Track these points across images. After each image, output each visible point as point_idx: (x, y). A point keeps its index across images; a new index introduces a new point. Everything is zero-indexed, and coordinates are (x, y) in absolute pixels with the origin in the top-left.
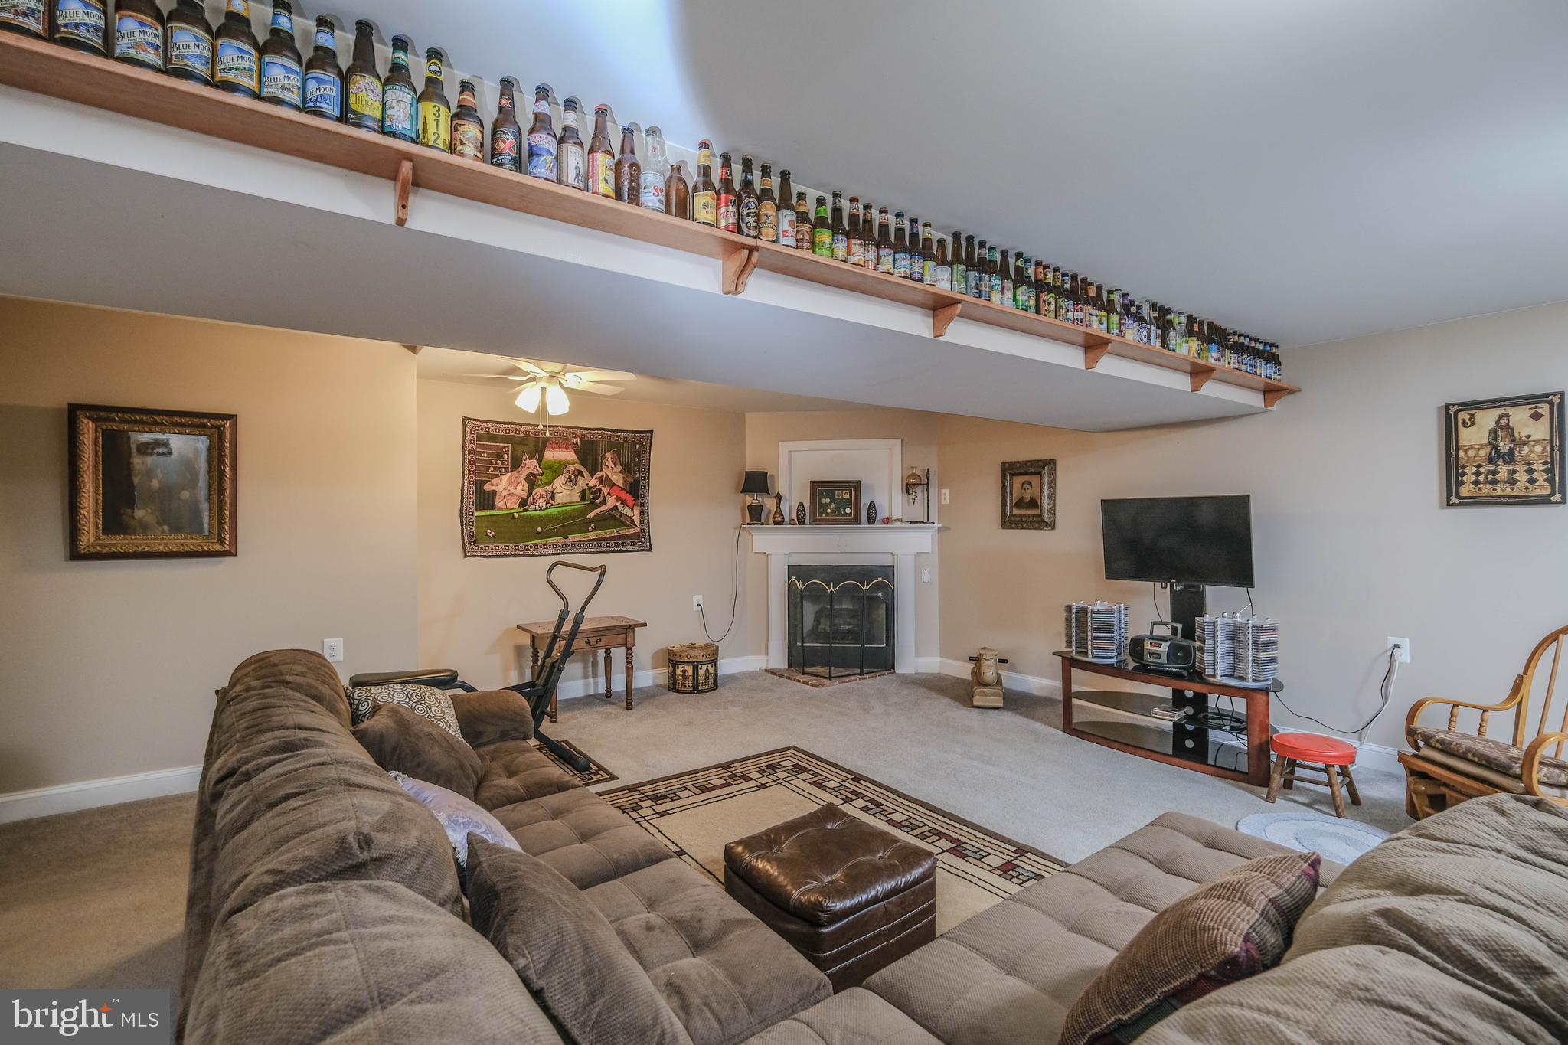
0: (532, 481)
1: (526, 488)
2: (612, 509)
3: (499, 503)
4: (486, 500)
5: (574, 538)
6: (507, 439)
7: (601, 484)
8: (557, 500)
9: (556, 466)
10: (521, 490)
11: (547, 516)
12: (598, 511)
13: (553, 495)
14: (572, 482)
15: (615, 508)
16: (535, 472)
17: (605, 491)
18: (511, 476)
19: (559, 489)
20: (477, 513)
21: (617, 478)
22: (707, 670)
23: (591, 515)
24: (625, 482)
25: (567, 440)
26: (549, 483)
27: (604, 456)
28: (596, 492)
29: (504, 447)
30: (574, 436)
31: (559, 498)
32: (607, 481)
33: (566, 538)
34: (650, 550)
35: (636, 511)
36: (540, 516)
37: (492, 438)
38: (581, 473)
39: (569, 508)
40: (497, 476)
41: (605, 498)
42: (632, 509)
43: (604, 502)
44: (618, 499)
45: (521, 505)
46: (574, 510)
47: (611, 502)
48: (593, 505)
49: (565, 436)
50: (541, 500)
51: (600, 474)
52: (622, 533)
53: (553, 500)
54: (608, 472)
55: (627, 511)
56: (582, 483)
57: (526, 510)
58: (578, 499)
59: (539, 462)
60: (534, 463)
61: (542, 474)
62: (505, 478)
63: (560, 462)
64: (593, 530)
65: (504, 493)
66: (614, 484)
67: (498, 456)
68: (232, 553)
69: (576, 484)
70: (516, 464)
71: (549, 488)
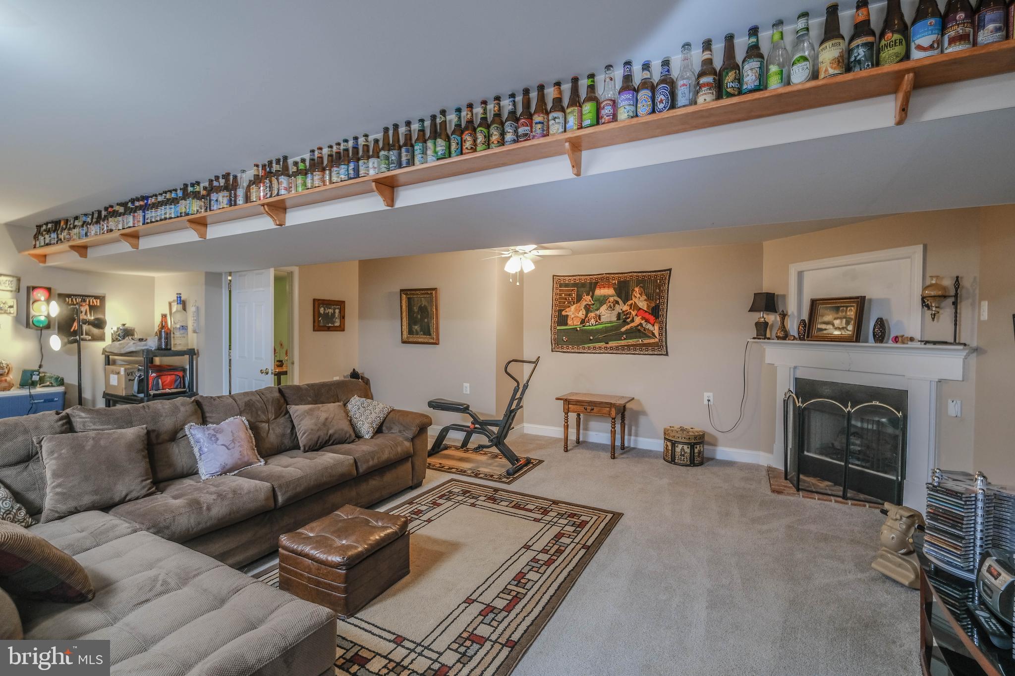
0: (588, 309)
1: (584, 313)
2: (638, 325)
3: (570, 322)
4: (562, 320)
5: (612, 344)
6: (575, 285)
7: (631, 308)
8: (602, 320)
9: (602, 298)
10: (581, 314)
11: (596, 329)
12: (628, 327)
13: (600, 316)
14: (611, 308)
15: (641, 324)
16: (590, 303)
17: (634, 313)
18: (576, 307)
19: (603, 313)
20: (559, 328)
21: (643, 304)
22: (683, 449)
23: (623, 329)
24: (648, 306)
25: (609, 282)
26: (597, 310)
27: (633, 290)
28: (627, 314)
29: (573, 290)
30: (614, 279)
31: (603, 319)
32: (635, 307)
33: (607, 343)
34: (667, 354)
35: (656, 327)
36: (592, 330)
37: (567, 285)
38: (617, 302)
39: (609, 325)
40: (569, 306)
41: (633, 318)
42: (653, 325)
43: (633, 321)
44: (643, 318)
45: (581, 323)
46: (612, 326)
47: (638, 320)
48: (625, 322)
49: (608, 279)
50: (593, 320)
51: (630, 302)
52: (646, 341)
53: (600, 319)
54: (636, 300)
55: (649, 327)
56: (618, 309)
57: (584, 326)
58: (615, 319)
59: (592, 297)
60: (589, 297)
61: (594, 304)
62: (573, 308)
63: (604, 296)
64: (625, 339)
65: (573, 316)
66: (640, 309)
67: (569, 295)
68: (436, 344)
69: (614, 310)
70: (579, 299)
71: (598, 312)
